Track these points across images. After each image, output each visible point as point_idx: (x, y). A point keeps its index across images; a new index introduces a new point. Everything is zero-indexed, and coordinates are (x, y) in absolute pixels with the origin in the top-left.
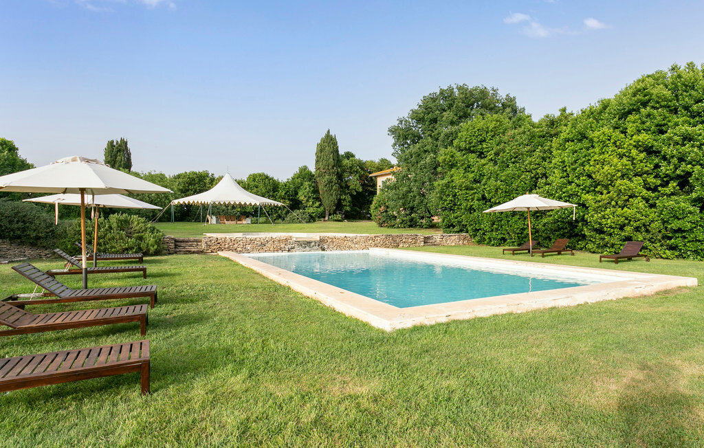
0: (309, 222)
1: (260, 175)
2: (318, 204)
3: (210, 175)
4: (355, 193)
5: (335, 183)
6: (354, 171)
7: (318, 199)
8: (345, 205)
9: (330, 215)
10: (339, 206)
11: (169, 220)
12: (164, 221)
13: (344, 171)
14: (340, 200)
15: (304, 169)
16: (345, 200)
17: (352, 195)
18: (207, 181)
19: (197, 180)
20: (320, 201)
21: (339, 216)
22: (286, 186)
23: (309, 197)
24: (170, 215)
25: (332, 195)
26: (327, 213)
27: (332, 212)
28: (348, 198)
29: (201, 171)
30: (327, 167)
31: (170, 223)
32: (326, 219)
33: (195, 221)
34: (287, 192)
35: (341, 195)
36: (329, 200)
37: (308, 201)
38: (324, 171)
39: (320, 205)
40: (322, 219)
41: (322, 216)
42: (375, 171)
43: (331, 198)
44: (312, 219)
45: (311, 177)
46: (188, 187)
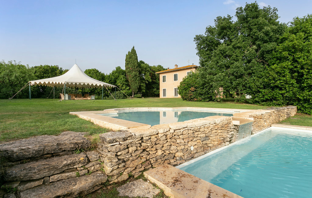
0: (124, 98)
1: (93, 70)
2: (128, 88)
3: (59, 68)
4: (148, 83)
5: (138, 77)
6: (147, 71)
7: (128, 85)
8: (143, 89)
9: (135, 94)
10: (140, 89)
11: (27, 97)
12: (24, 98)
13: (142, 70)
14: (140, 86)
15: (118, 69)
16: (143, 86)
17: (146, 84)
18: (58, 71)
19: (50, 71)
20: (129, 86)
21: (140, 95)
22: (109, 77)
23: (123, 84)
24: (28, 93)
25: (136, 83)
26: (133, 93)
27: (136, 93)
28: (144, 85)
29: (53, 65)
30: (134, 67)
31: (28, 100)
32: (133, 96)
33: (49, 98)
34: (110, 81)
35: (141, 83)
36: (134, 86)
37: (122, 86)
38: (132, 69)
39: (130, 89)
40: (131, 97)
41: (130, 95)
42: (157, 71)
43: (136, 85)
44: (125, 97)
45: (124, 73)
46: (43, 75)
